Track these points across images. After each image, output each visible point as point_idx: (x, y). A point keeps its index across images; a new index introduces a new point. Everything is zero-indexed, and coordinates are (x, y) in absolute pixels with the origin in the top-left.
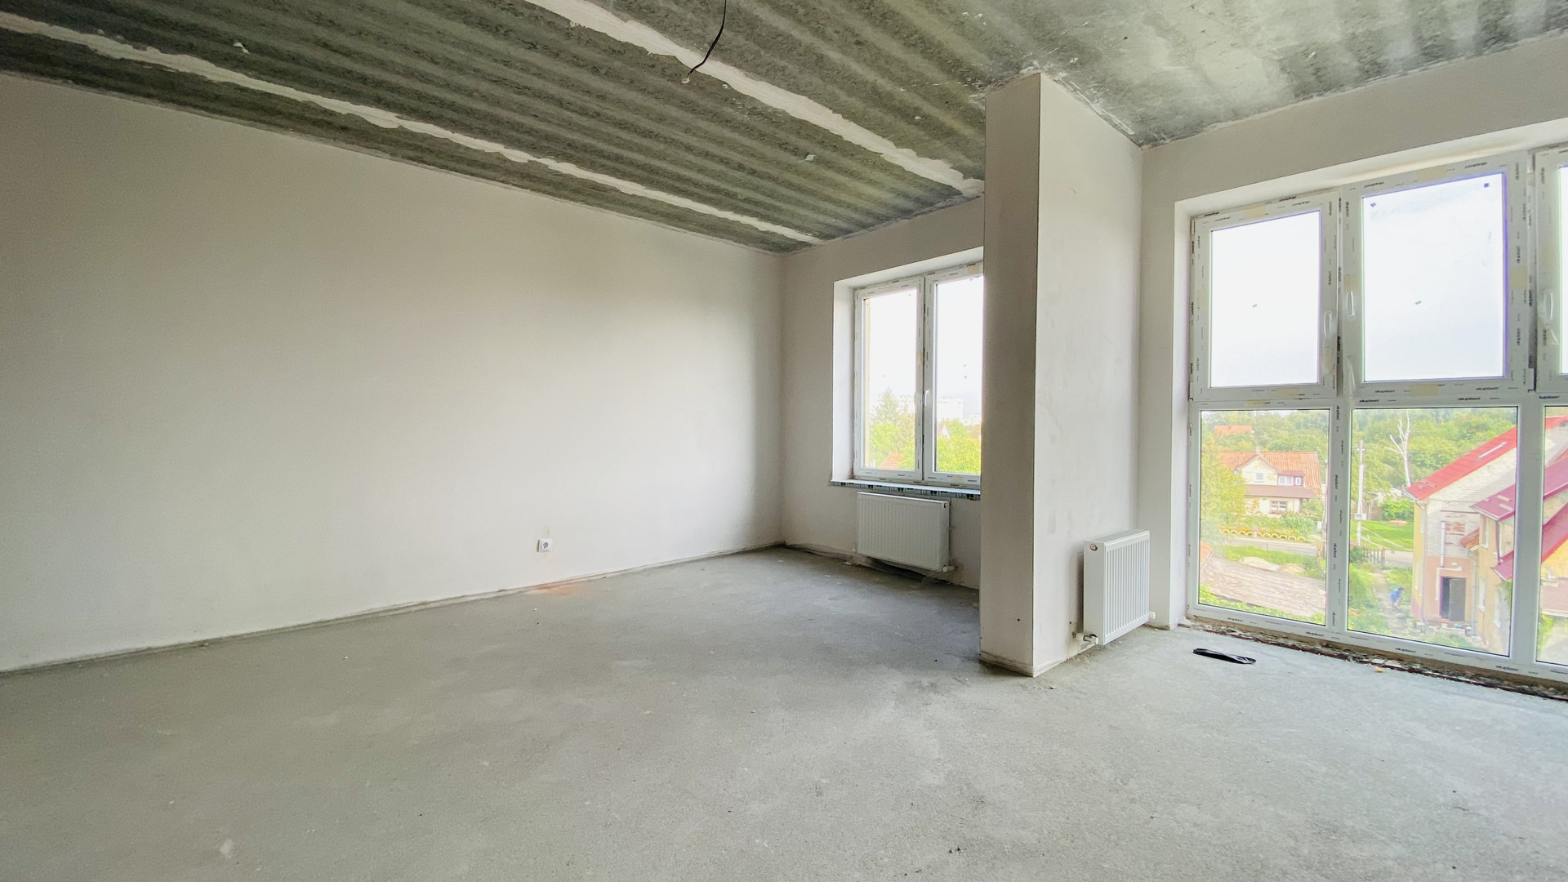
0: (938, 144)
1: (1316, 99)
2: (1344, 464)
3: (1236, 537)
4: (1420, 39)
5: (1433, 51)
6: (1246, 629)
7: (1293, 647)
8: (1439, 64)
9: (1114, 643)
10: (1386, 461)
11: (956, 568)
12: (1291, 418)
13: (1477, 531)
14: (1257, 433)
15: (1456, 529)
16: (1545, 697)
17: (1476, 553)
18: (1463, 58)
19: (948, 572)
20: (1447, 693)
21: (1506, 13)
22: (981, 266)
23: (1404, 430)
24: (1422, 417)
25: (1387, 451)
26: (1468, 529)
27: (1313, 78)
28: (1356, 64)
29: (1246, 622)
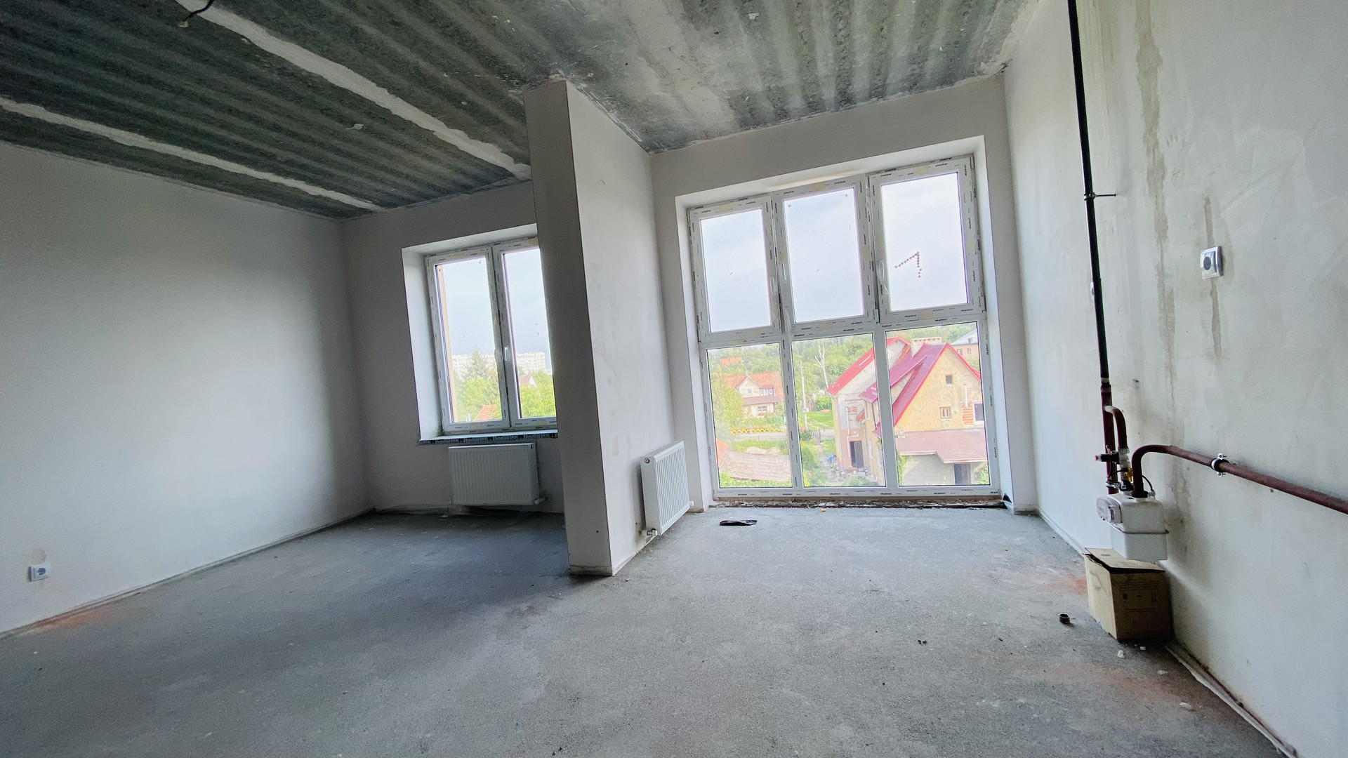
0: (487, 129)
1: (752, 130)
2: (790, 378)
3: (741, 435)
4: (805, 97)
5: (814, 106)
6: (749, 500)
7: (777, 506)
8: (817, 115)
9: (669, 531)
10: (815, 373)
11: (546, 498)
12: (763, 350)
13: (864, 410)
14: (746, 362)
15: (853, 411)
16: (906, 507)
17: (864, 424)
18: (829, 112)
19: (540, 503)
20: (858, 516)
21: (850, 84)
22: (536, 239)
23: (822, 352)
24: (830, 344)
25: (815, 366)
26: (859, 410)
27: (749, 116)
28: (772, 109)
29: (749, 495)
